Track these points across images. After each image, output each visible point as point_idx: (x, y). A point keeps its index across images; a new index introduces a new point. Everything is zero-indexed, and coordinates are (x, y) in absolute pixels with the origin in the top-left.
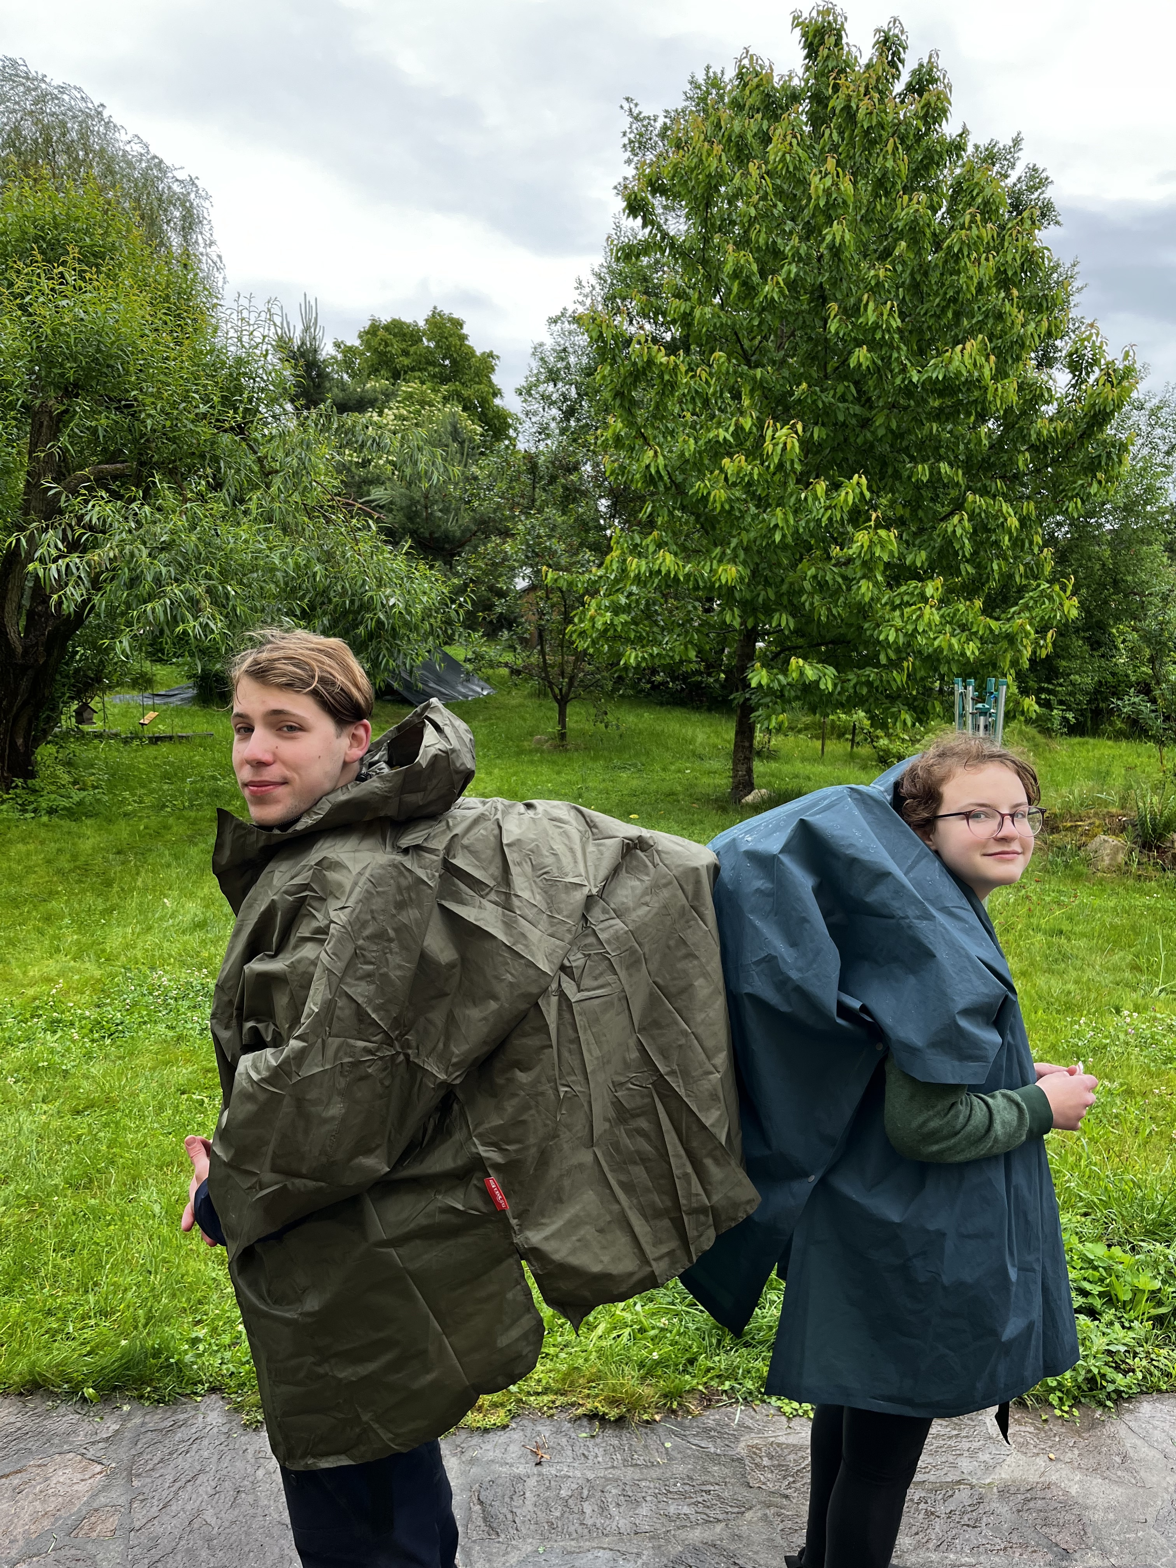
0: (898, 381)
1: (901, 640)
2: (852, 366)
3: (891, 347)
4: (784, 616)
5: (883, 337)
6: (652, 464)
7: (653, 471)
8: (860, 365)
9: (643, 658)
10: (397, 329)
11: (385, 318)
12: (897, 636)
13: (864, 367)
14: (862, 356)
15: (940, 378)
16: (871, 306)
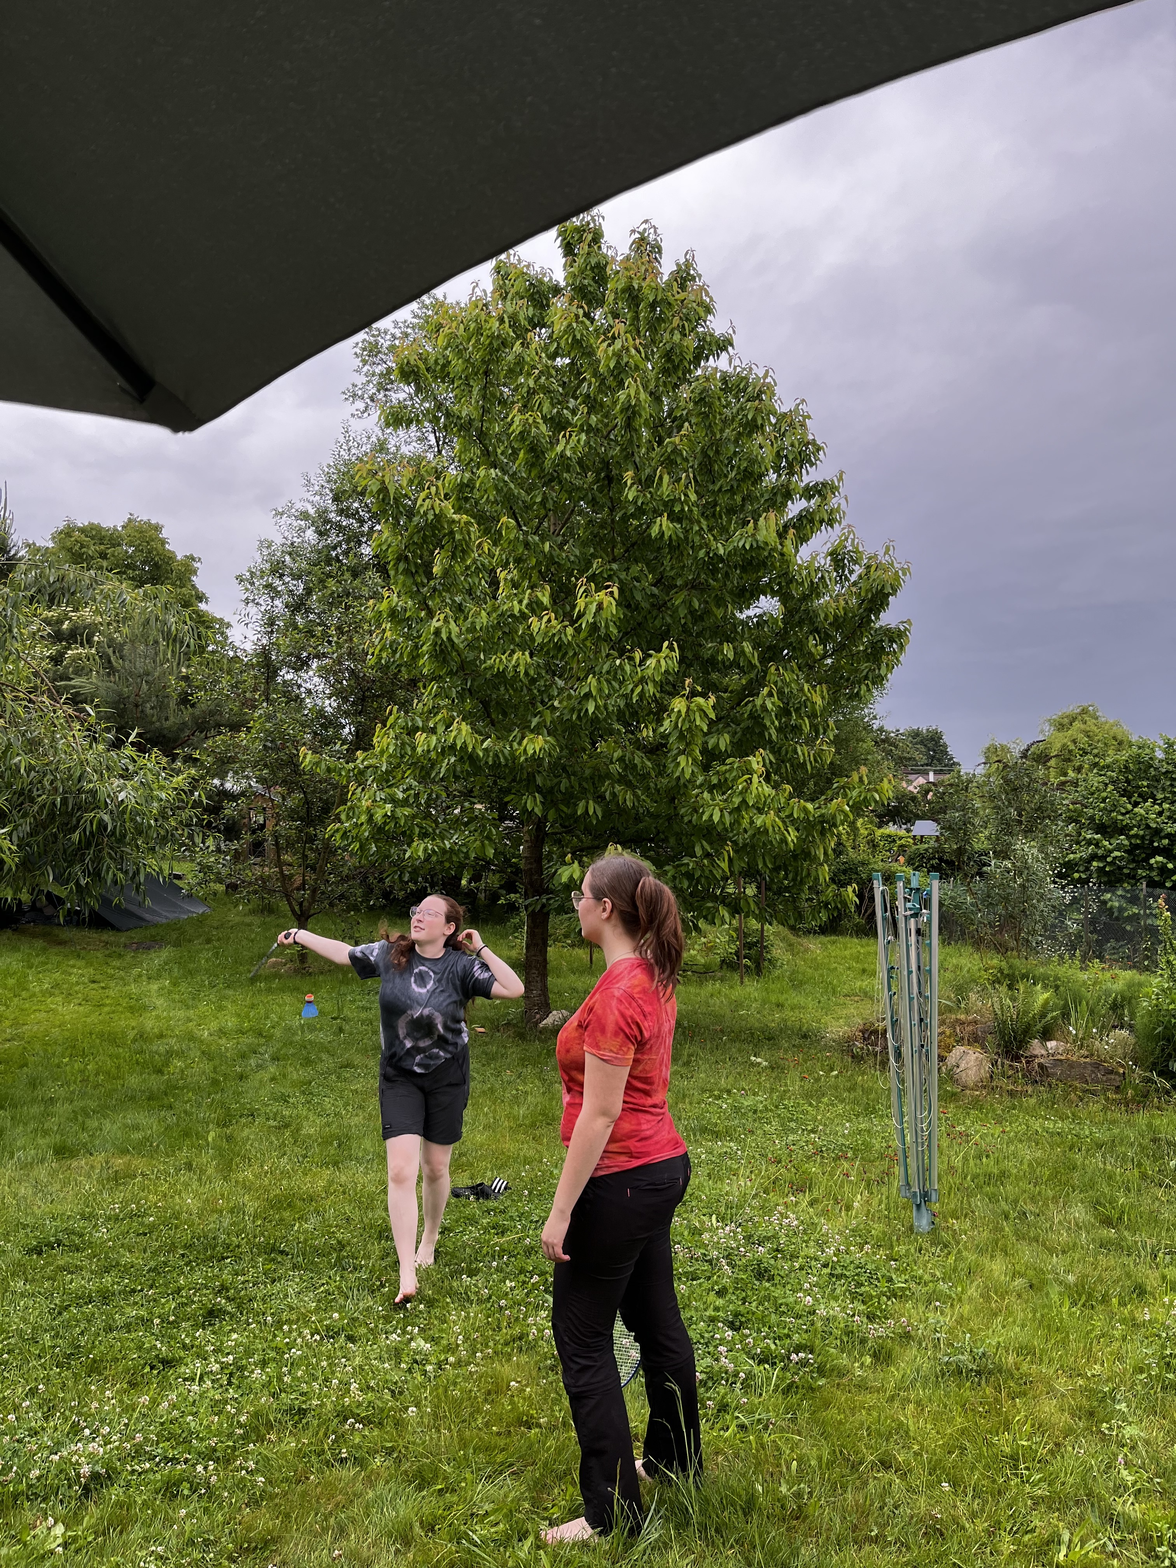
0: (701, 554)
1: (728, 819)
2: (653, 535)
3: (691, 521)
4: (591, 802)
5: (683, 510)
6: (443, 630)
7: (444, 636)
8: (662, 534)
9: (433, 851)
10: (95, 533)
11: (82, 521)
12: (722, 816)
13: (666, 537)
14: (663, 526)
15: (748, 547)
16: (666, 478)
